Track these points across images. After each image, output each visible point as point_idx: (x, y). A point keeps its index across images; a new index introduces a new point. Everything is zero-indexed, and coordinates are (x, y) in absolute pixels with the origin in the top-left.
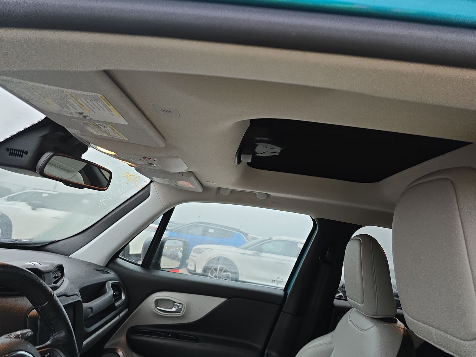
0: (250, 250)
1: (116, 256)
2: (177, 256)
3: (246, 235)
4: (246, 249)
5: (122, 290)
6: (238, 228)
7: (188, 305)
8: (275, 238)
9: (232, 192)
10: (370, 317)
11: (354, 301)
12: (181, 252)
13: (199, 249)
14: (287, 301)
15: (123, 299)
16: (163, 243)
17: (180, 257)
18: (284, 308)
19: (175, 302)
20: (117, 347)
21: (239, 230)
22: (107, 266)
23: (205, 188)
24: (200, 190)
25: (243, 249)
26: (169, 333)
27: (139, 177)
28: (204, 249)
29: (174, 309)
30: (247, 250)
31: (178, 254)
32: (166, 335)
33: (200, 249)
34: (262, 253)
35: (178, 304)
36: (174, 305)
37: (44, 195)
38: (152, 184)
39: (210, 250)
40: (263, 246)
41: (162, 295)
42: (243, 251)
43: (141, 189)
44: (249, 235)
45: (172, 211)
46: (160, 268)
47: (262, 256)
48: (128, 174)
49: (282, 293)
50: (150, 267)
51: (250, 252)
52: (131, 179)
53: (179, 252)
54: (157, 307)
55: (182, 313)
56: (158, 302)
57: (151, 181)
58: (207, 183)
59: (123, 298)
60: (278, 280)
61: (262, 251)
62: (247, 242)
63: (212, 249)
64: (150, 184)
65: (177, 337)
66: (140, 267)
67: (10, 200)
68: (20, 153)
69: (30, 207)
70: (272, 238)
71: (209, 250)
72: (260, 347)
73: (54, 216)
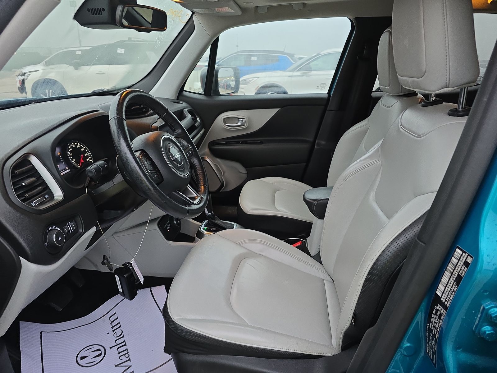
0: (297, 71)
1: (182, 89)
2: (230, 86)
3: (292, 56)
4: (293, 70)
5: (196, 115)
6: (282, 50)
7: (249, 119)
8: (323, 53)
9: (269, 8)
10: (396, 96)
11: (384, 87)
12: (232, 81)
13: (245, 80)
14: (330, 100)
15: (199, 122)
16: (217, 72)
17: (233, 86)
18: (328, 108)
19: (238, 118)
20: (205, 156)
21: (283, 52)
22: (178, 99)
23: (244, 10)
24: (239, 13)
25: (291, 71)
26: (239, 142)
27: (181, 12)
28: (251, 79)
29: (239, 124)
30: (295, 72)
31: (231, 84)
32: (238, 143)
33: (247, 80)
34: (311, 72)
35: (242, 119)
36: (238, 121)
37: (78, 53)
38: (194, 16)
39: (257, 78)
40: (311, 64)
41: (228, 114)
42: (291, 74)
43: (186, 23)
44: (295, 56)
45: (217, 40)
46: (220, 94)
47: (311, 75)
48: (172, 10)
49: (327, 96)
50: (211, 94)
51: (298, 73)
52: (176, 15)
53: (231, 82)
54: (226, 124)
55: (246, 126)
56: (225, 120)
57: (193, 13)
58: (244, 4)
59: (199, 120)
60: (322, 85)
61: (310, 69)
62: (294, 64)
63: (258, 78)
64: (192, 16)
65: (246, 143)
66: (203, 96)
67: (49, 65)
68: (98, 11)
69: (72, 67)
70: (321, 53)
71: (255, 79)
72: (311, 139)
73: (98, 72)
